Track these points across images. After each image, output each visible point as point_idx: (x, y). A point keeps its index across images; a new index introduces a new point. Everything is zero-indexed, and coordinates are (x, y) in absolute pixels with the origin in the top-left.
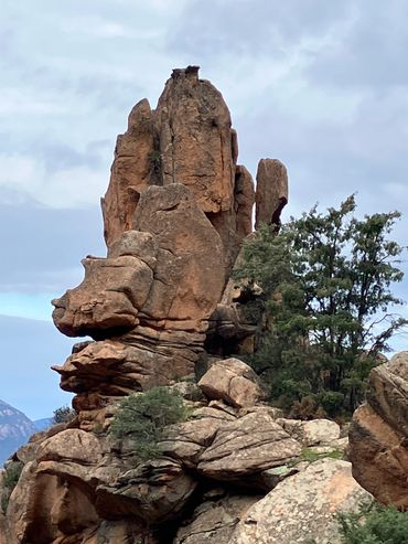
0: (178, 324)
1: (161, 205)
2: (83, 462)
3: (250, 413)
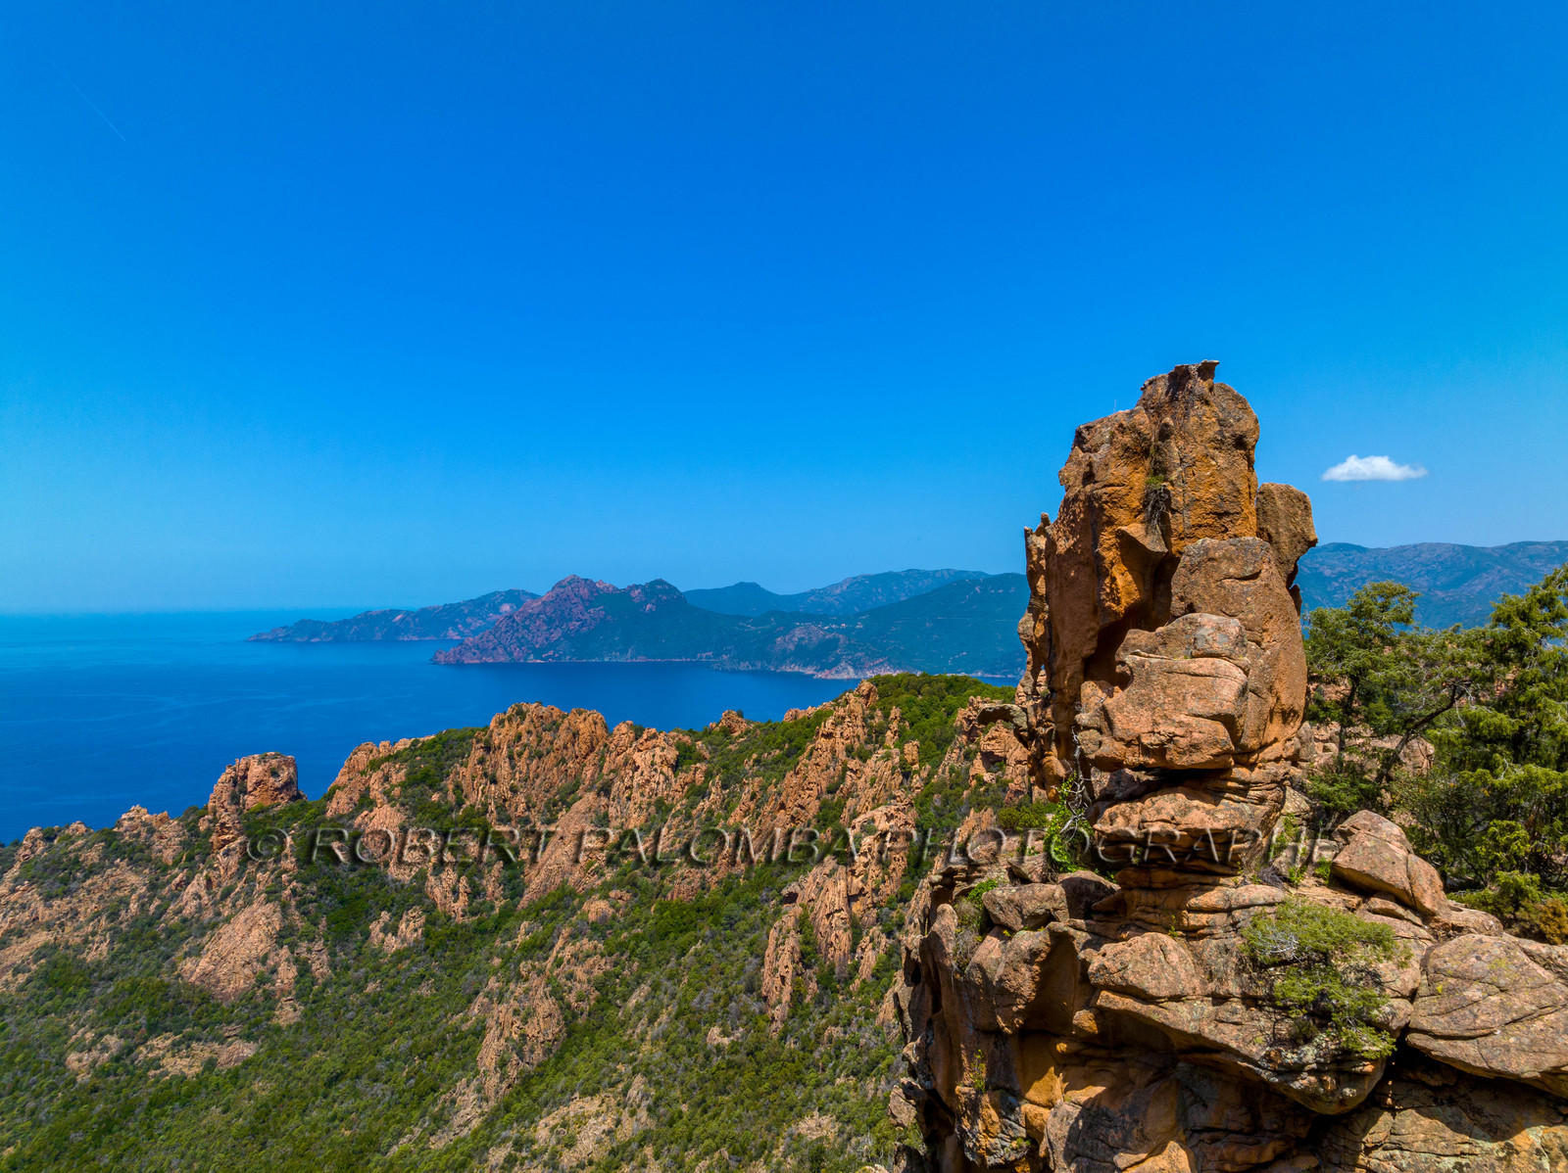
1: (1232, 570)
3: (1459, 929)
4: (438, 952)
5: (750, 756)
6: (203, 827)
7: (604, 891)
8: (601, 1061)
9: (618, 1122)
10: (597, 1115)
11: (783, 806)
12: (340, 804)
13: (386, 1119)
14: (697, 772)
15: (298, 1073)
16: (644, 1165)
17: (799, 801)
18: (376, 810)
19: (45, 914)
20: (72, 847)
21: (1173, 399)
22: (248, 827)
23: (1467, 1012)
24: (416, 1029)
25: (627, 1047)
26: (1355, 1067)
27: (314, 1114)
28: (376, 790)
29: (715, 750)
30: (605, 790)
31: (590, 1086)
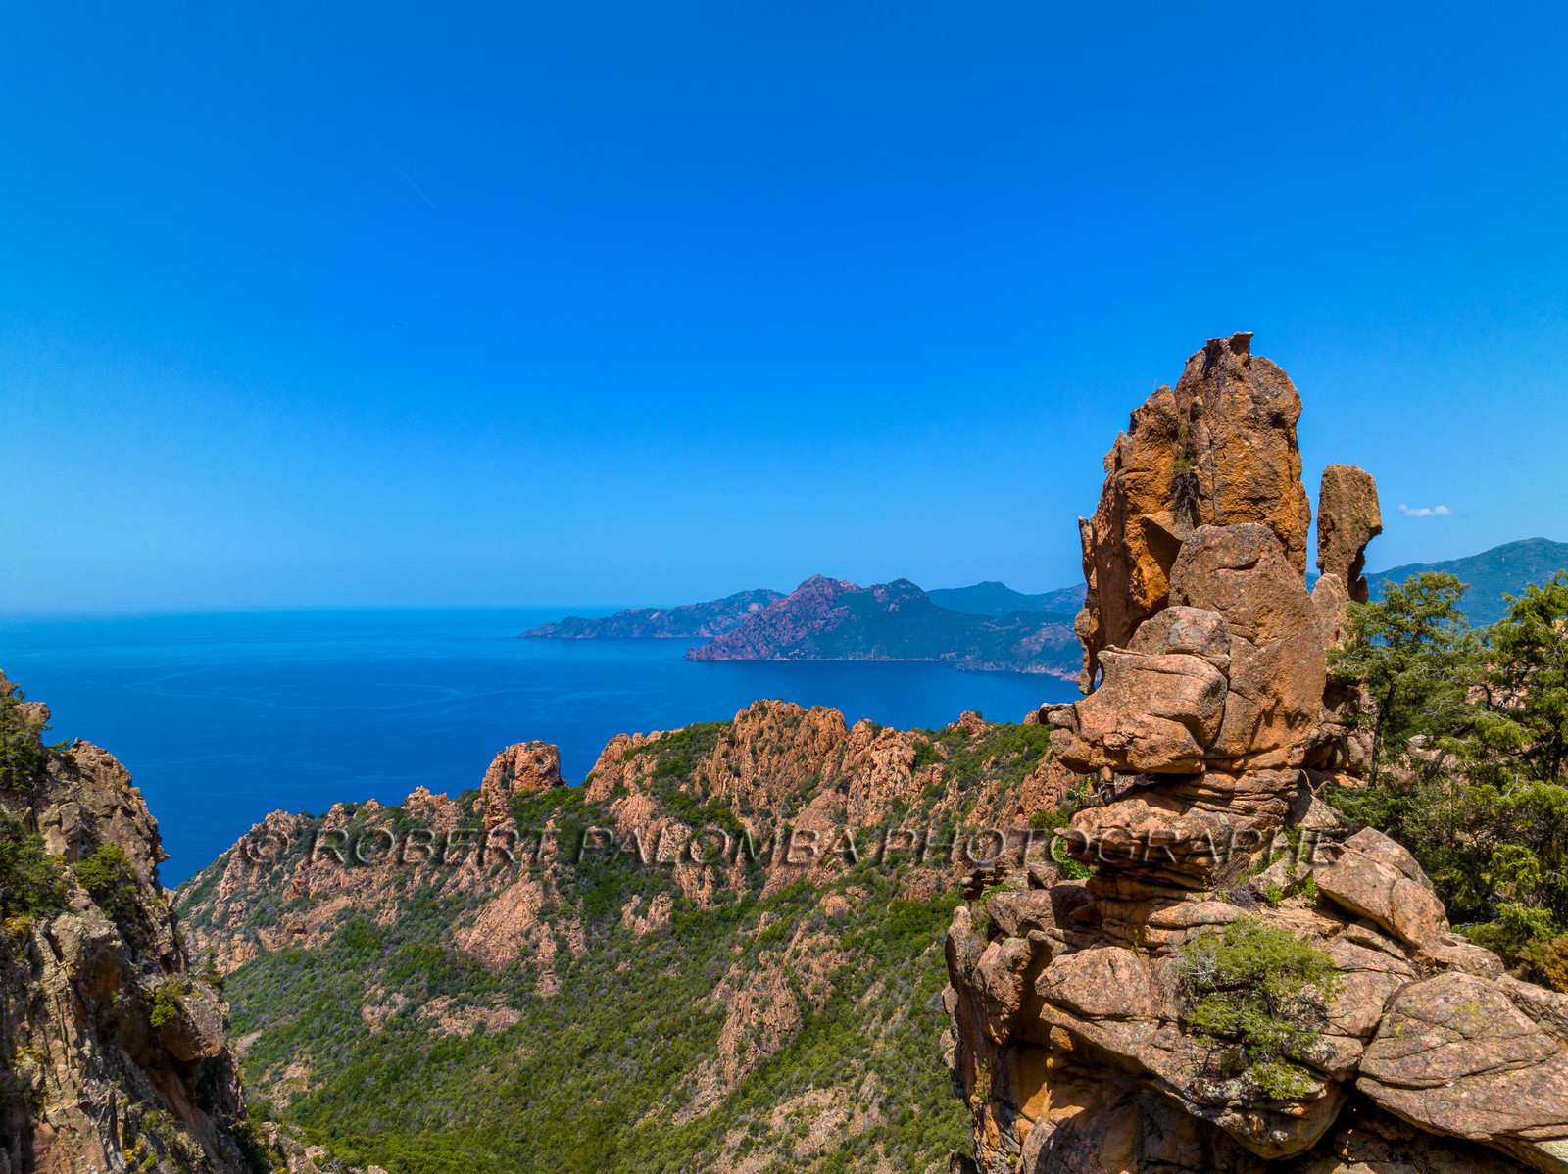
0: (1262, 760)
1: (1227, 560)
2: (1121, 1018)
3: (1443, 966)
4: (684, 937)
5: (988, 759)
6: (476, 809)
7: (841, 887)
8: (835, 1054)
9: (851, 1117)
10: (830, 1107)
11: (1021, 810)
12: (596, 791)
13: (633, 1093)
14: (934, 773)
15: (556, 1043)
16: (874, 1161)
17: (1038, 806)
18: (629, 797)
19: (345, 880)
20: (367, 822)
21: (1207, 376)
22: (515, 810)
23: (1420, 1059)
24: (663, 1009)
25: (861, 1043)
26: (1284, 1108)
27: (570, 1082)
28: (629, 780)
29: (953, 751)
30: (844, 787)
31: (825, 1078)
